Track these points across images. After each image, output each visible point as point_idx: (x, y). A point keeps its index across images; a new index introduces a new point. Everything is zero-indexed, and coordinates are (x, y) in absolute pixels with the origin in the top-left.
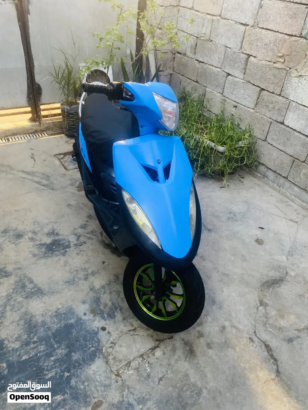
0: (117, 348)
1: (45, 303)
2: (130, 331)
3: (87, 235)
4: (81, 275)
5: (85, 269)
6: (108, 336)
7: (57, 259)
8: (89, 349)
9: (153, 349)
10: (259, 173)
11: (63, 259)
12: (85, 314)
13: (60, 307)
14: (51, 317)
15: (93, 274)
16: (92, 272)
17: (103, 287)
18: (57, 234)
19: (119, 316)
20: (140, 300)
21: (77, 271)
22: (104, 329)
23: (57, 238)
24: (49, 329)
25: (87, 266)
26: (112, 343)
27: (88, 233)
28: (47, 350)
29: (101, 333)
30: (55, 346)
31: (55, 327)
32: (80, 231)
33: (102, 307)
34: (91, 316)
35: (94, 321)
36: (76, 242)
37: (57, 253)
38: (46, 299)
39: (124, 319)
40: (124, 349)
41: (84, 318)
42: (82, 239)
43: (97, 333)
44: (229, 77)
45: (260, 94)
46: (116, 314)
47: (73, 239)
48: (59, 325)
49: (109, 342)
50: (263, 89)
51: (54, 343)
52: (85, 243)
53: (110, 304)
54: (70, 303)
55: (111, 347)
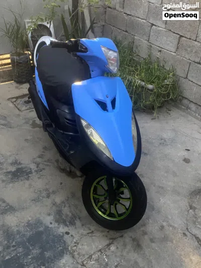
0: (80, 246)
1: (17, 217)
2: (88, 233)
3: (45, 163)
4: (44, 194)
5: (47, 190)
6: (71, 239)
7: (22, 183)
8: (58, 248)
9: (109, 245)
10: (183, 106)
11: (27, 183)
12: (51, 223)
13: (30, 219)
14: (24, 226)
15: (54, 192)
16: (53, 191)
17: (63, 202)
18: (20, 164)
19: (78, 223)
20: (96, 205)
21: (40, 191)
22: (67, 233)
23: (20, 167)
24: (24, 235)
25: (47, 187)
26: (75, 243)
27: (45, 161)
28: (24, 251)
29: (66, 236)
30: (31, 248)
31: (28, 234)
32: (39, 160)
33: (63, 217)
34: (56, 225)
35: (59, 228)
36: (37, 169)
37: (22, 178)
38: (17, 214)
39: (83, 225)
40: (86, 247)
41: (50, 226)
42: (41, 166)
43: (63, 236)
44: (154, 27)
45: (179, 40)
46: (76, 221)
47: (33, 167)
48: (31, 233)
49: (73, 242)
50: (181, 36)
51: (29, 245)
52: (44, 169)
53: (70, 215)
54: (38, 216)
55: (75, 246)
